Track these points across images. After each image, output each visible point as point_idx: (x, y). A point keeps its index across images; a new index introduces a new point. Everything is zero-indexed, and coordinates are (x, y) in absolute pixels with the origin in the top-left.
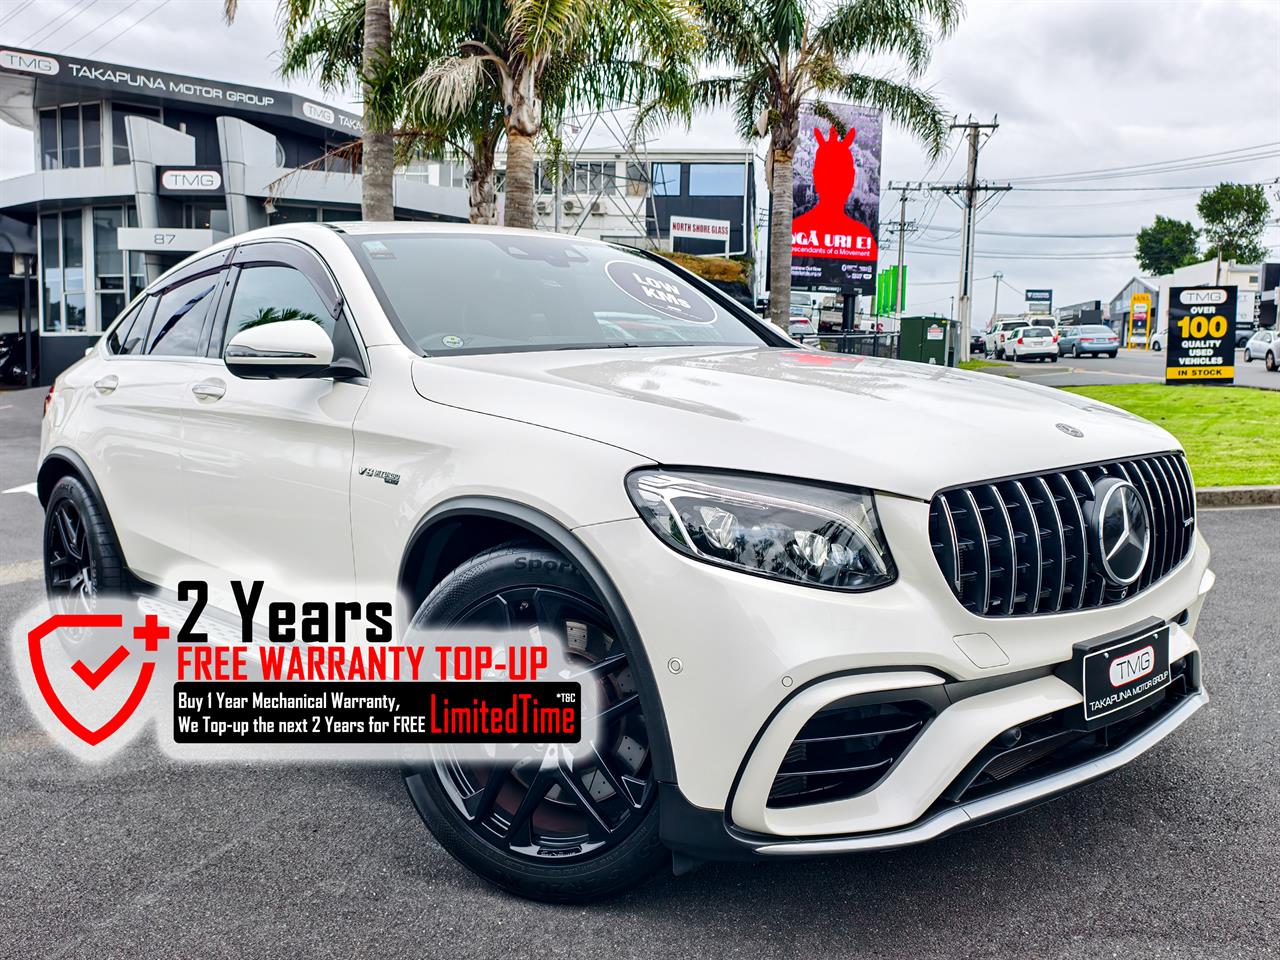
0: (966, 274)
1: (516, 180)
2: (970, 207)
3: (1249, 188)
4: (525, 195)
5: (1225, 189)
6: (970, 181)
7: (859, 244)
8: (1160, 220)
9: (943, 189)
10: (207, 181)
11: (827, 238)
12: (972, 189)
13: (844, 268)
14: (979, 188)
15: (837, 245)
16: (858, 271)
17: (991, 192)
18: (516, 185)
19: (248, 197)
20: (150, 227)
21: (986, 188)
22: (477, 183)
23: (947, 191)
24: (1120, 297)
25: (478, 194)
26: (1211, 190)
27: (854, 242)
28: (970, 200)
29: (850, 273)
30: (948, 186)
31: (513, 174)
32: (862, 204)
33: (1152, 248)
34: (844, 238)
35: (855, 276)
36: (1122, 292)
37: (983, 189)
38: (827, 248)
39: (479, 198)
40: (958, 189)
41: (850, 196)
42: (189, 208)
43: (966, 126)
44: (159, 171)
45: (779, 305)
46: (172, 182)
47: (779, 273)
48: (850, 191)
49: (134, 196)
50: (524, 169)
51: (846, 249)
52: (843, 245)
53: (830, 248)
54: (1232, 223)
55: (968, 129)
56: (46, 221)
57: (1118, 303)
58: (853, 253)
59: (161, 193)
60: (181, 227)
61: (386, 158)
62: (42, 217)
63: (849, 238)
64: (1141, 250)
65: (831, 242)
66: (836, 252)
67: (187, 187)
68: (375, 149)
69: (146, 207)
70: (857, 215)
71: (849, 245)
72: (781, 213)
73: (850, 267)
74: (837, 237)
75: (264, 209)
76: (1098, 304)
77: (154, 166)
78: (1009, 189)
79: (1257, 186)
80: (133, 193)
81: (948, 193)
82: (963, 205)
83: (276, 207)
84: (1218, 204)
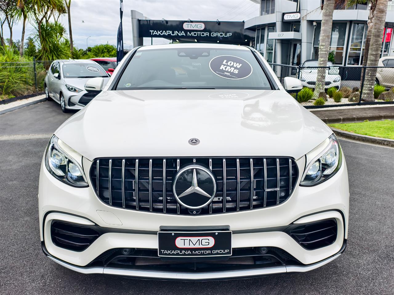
1: (379, 9)
4: (382, 14)
10: (296, 17)
18: (379, 11)
19: (307, 20)
20: (279, 32)
22: (372, 10)
25: (372, 15)
31: (378, 7)
39: (372, 16)
42: (292, 25)
44: (284, 14)
46: (287, 18)
49: (276, 23)
50: (383, 5)
56: (258, 31)
59: (284, 21)
60: (289, 31)
61: (331, 6)
62: (257, 30)
67: (291, 19)
68: (327, 3)
69: (279, 26)
75: (313, 24)
77: (282, 13)
80: (275, 22)
83: (316, 23)
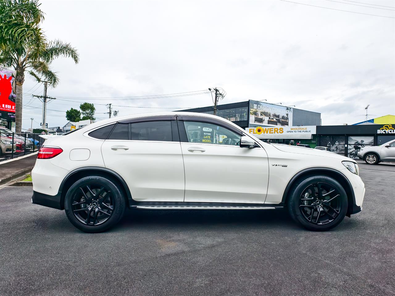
0: (44, 119)
2: (45, 102)
3: (91, 104)
5: (86, 104)
6: (45, 96)
7: (13, 108)
8: (72, 109)
9: (37, 96)
11: (3, 105)
12: (45, 97)
13: (9, 114)
14: (47, 98)
15: (6, 107)
16: (13, 115)
17: (50, 99)
21: (49, 98)
23: (38, 97)
24: (65, 126)
26: (82, 104)
27: (12, 107)
28: (45, 100)
29: (11, 115)
30: (38, 96)
32: (14, 97)
33: (70, 115)
34: (8, 106)
35: (12, 116)
36: (66, 125)
37: (48, 98)
38: (3, 108)
40: (41, 97)
41: (10, 94)
43: (43, 82)
45: (18, 124)
47: (18, 116)
48: (10, 93)
51: (9, 109)
52: (8, 108)
53: (4, 108)
54: (88, 112)
55: (44, 82)
57: (65, 128)
58: (11, 110)
63: (10, 106)
64: (67, 115)
65: (5, 106)
66: (6, 109)
70: (12, 100)
71: (10, 108)
72: (19, 99)
73: (11, 114)
74: (6, 105)
76: (59, 128)
78: (55, 99)
79: (93, 104)
81: (38, 98)
82: (43, 101)
84: (85, 107)
